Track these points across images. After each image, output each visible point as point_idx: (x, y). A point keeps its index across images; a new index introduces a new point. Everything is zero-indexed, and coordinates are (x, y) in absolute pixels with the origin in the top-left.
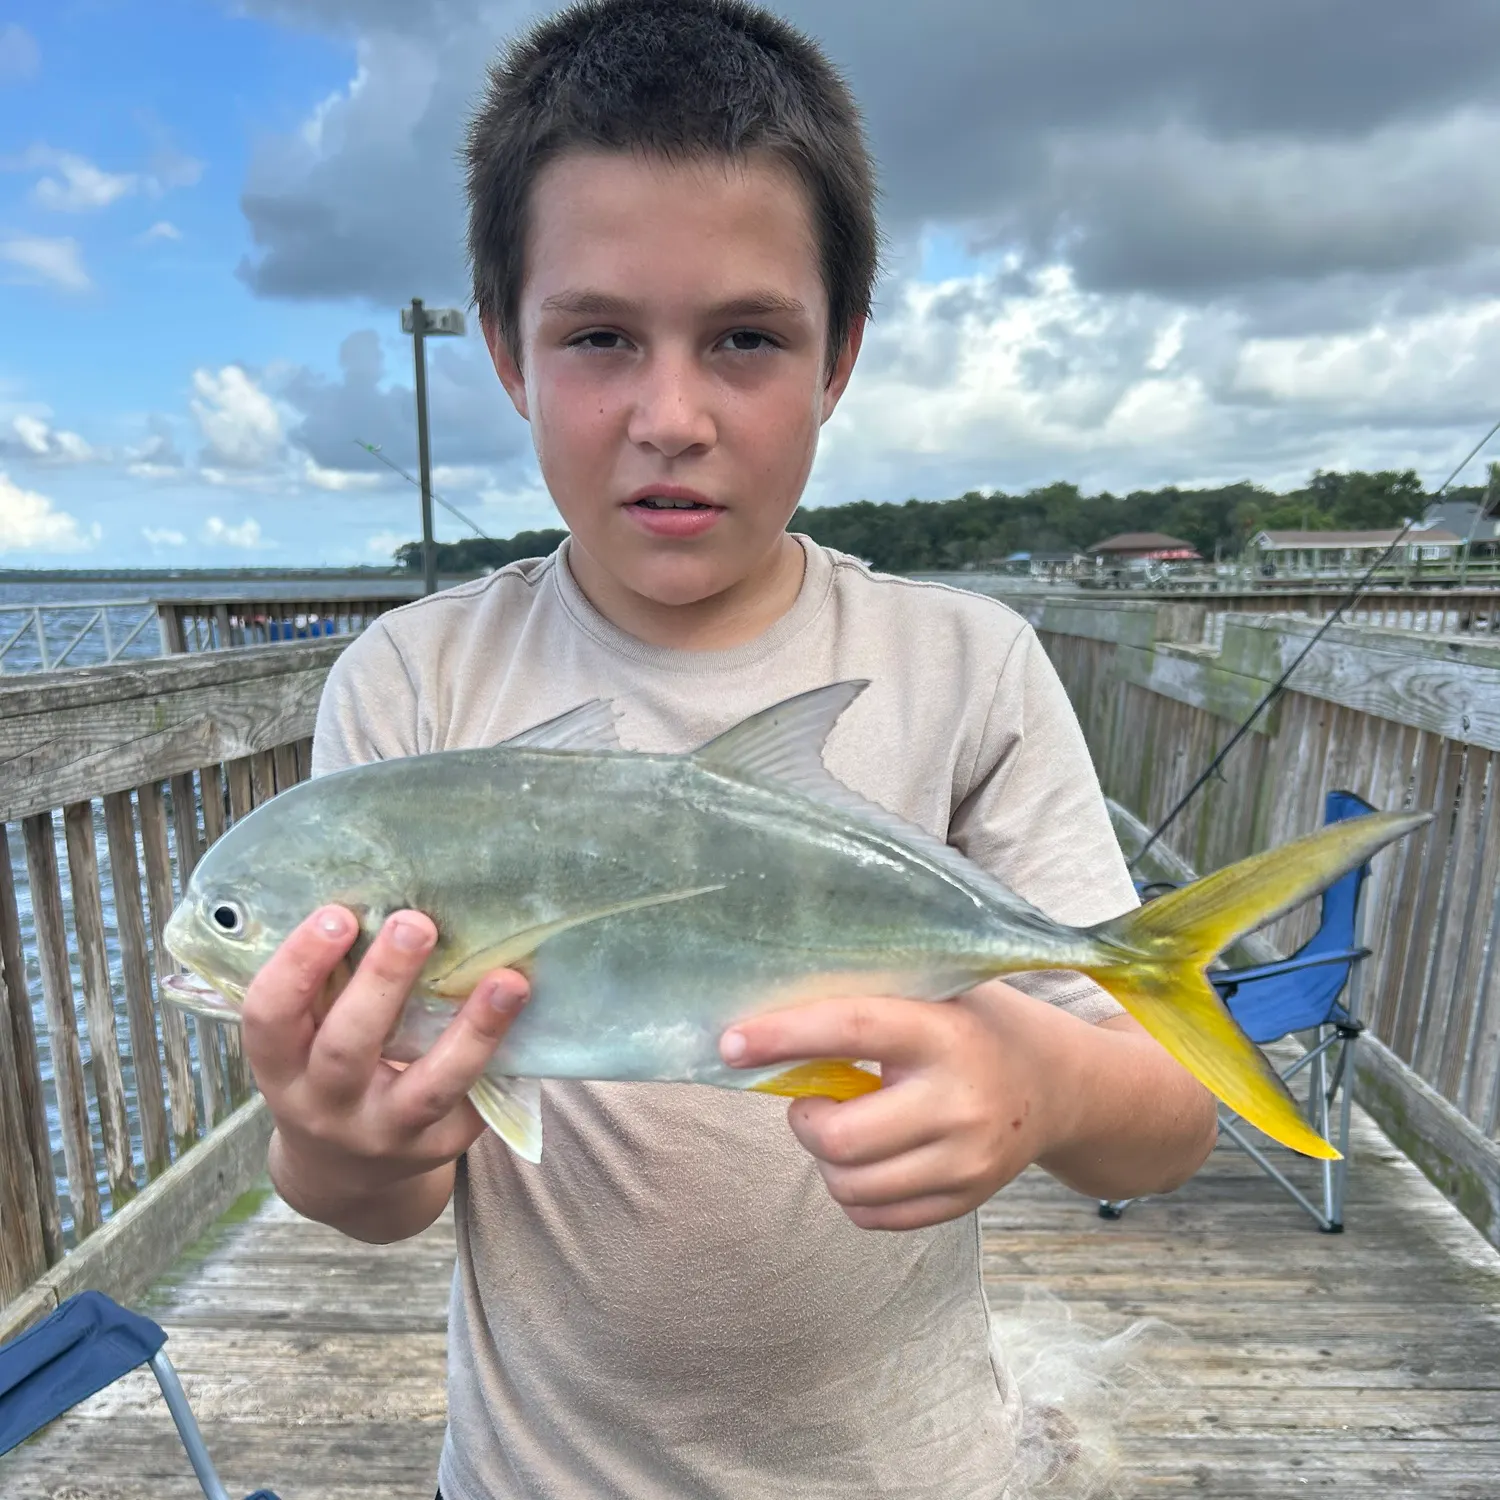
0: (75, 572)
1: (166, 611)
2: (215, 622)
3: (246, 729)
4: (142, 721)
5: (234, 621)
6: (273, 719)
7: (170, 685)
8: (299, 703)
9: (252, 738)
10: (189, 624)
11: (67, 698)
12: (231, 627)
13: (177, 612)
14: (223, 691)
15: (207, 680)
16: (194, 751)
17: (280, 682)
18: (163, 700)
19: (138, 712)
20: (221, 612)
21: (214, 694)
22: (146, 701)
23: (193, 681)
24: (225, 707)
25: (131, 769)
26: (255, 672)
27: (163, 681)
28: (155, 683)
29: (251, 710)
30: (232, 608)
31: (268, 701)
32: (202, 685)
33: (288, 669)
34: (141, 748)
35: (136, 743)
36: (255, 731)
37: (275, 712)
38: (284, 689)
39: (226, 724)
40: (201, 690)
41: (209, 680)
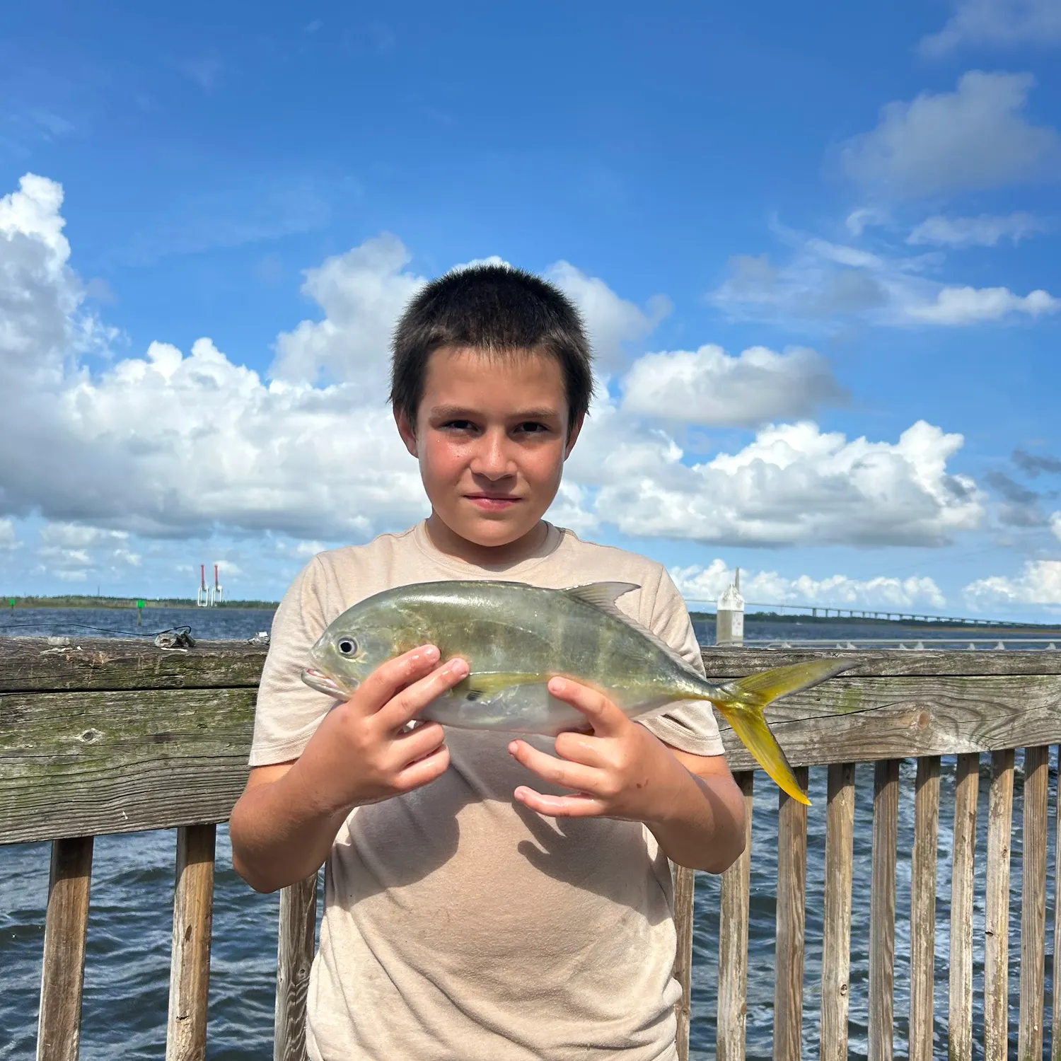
3: (973, 725)
4: (824, 701)
6: (1013, 720)
7: (867, 669)
8: (1053, 708)
9: (976, 736)
11: (724, 666)
14: (944, 685)
15: (922, 671)
16: (893, 740)
17: (1030, 684)
18: (857, 684)
19: (819, 692)
21: (933, 687)
23: (902, 670)
24: (947, 701)
25: (801, 747)
26: (992, 670)
27: (859, 665)
29: (981, 707)
31: (1008, 701)
32: (915, 675)
33: (1042, 671)
34: (817, 729)
35: (812, 722)
36: (983, 731)
37: (1016, 713)
38: (1035, 690)
39: (942, 716)
40: (913, 680)
41: (927, 671)
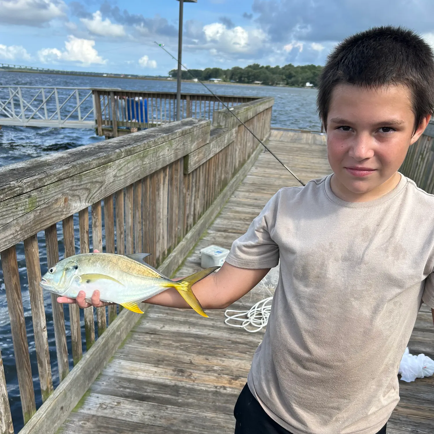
0: (76, 72)
1: (94, 92)
2: (110, 97)
3: (86, 195)
4: (19, 209)
5: (116, 97)
6: (101, 187)
7: (38, 184)
8: (115, 176)
9: (88, 199)
10: (102, 98)
12: (115, 99)
13: (99, 93)
14: (73, 180)
15: (63, 177)
16: (54, 215)
17: (106, 168)
18: (34, 194)
19: (16, 205)
20: (112, 94)
21: (68, 183)
22: (22, 197)
23: (54, 179)
24: (75, 188)
25: (11, 237)
26: (92, 167)
27: (34, 184)
28: (29, 186)
29: (89, 186)
30: (116, 93)
31: (99, 179)
32: (60, 180)
33: (110, 161)
34: (18, 224)
35: (15, 221)
36: (90, 196)
37: (102, 183)
38: (108, 170)
39: (73, 196)
40: (59, 183)
41: (65, 176)
